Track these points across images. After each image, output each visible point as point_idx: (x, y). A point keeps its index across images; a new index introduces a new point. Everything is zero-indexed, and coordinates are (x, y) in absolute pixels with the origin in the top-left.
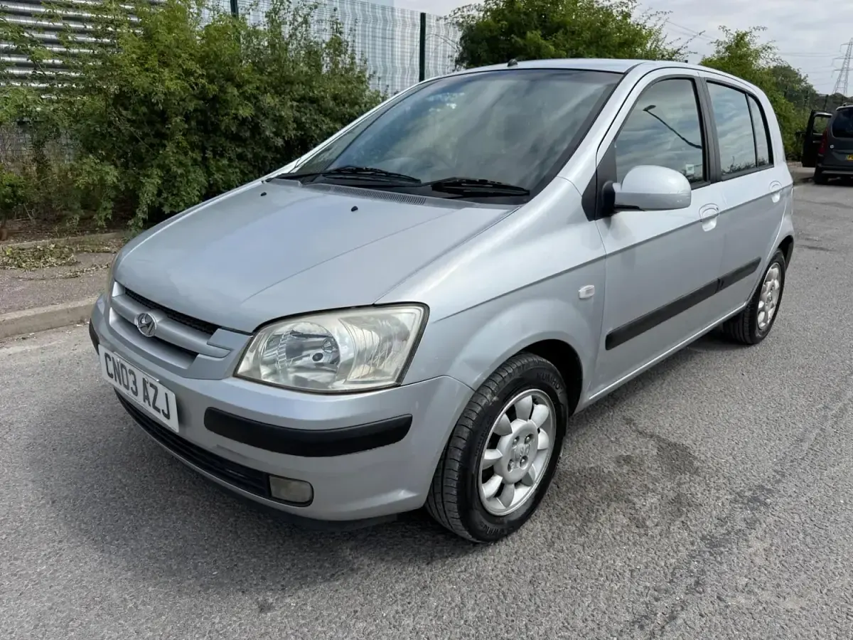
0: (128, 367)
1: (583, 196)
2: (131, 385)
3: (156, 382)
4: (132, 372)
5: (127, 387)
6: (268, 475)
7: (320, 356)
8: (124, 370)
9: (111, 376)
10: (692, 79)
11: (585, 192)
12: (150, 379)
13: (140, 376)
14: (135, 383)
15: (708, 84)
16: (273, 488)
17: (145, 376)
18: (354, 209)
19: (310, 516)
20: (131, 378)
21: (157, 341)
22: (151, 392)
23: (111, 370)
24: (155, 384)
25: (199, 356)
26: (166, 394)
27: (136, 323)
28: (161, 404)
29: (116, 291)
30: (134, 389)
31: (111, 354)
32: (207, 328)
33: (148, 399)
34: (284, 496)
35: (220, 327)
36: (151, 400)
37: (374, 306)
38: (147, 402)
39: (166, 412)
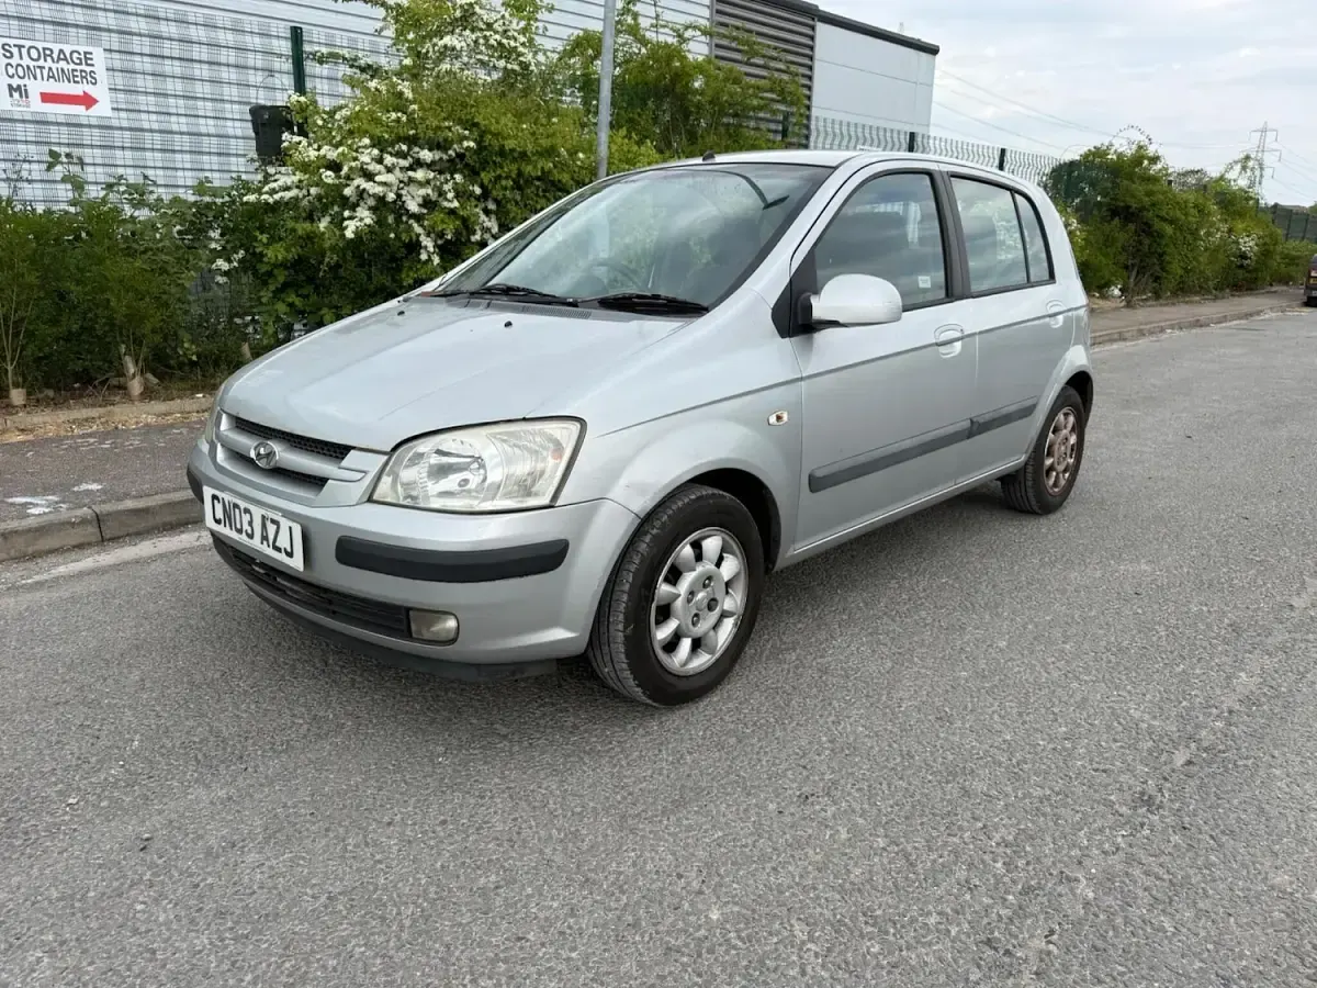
0: (242, 504)
1: (773, 309)
2: (246, 527)
3: (278, 517)
4: (247, 511)
5: (240, 531)
6: (408, 609)
7: (466, 481)
8: (237, 511)
9: (218, 521)
10: (929, 173)
11: (776, 304)
12: (271, 514)
13: (257, 512)
14: (250, 523)
15: (952, 179)
16: (413, 627)
17: (263, 512)
18: (508, 324)
19: (454, 658)
20: (246, 518)
21: (281, 473)
22: (271, 529)
23: (219, 515)
24: (276, 518)
25: (330, 481)
26: (290, 528)
27: (253, 455)
28: (283, 542)
29: (225, 424)
30: (250, 532)
31: (220, 494)
32: (338, 451)
33: (268, 541)
34: (426, 636)
35: (354, 448)
36: (271, 537)
37: (524, 419)
38: (265, 543)
39: (289, 550)
